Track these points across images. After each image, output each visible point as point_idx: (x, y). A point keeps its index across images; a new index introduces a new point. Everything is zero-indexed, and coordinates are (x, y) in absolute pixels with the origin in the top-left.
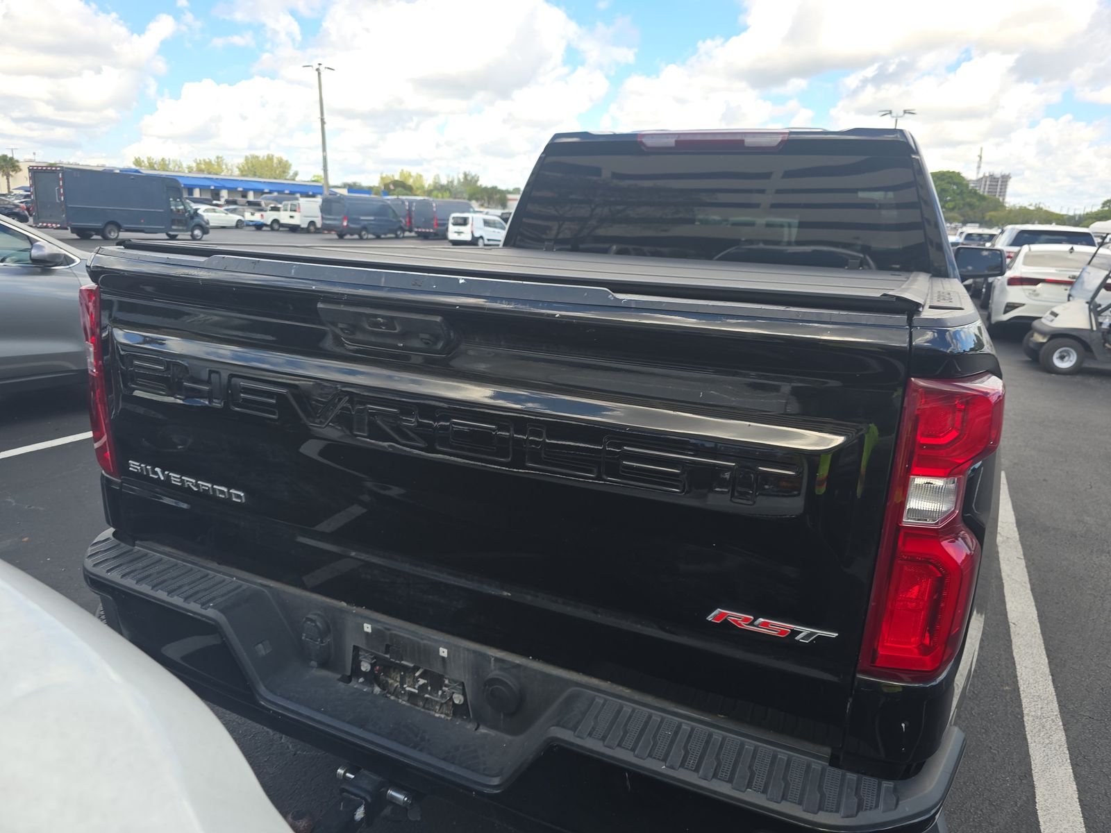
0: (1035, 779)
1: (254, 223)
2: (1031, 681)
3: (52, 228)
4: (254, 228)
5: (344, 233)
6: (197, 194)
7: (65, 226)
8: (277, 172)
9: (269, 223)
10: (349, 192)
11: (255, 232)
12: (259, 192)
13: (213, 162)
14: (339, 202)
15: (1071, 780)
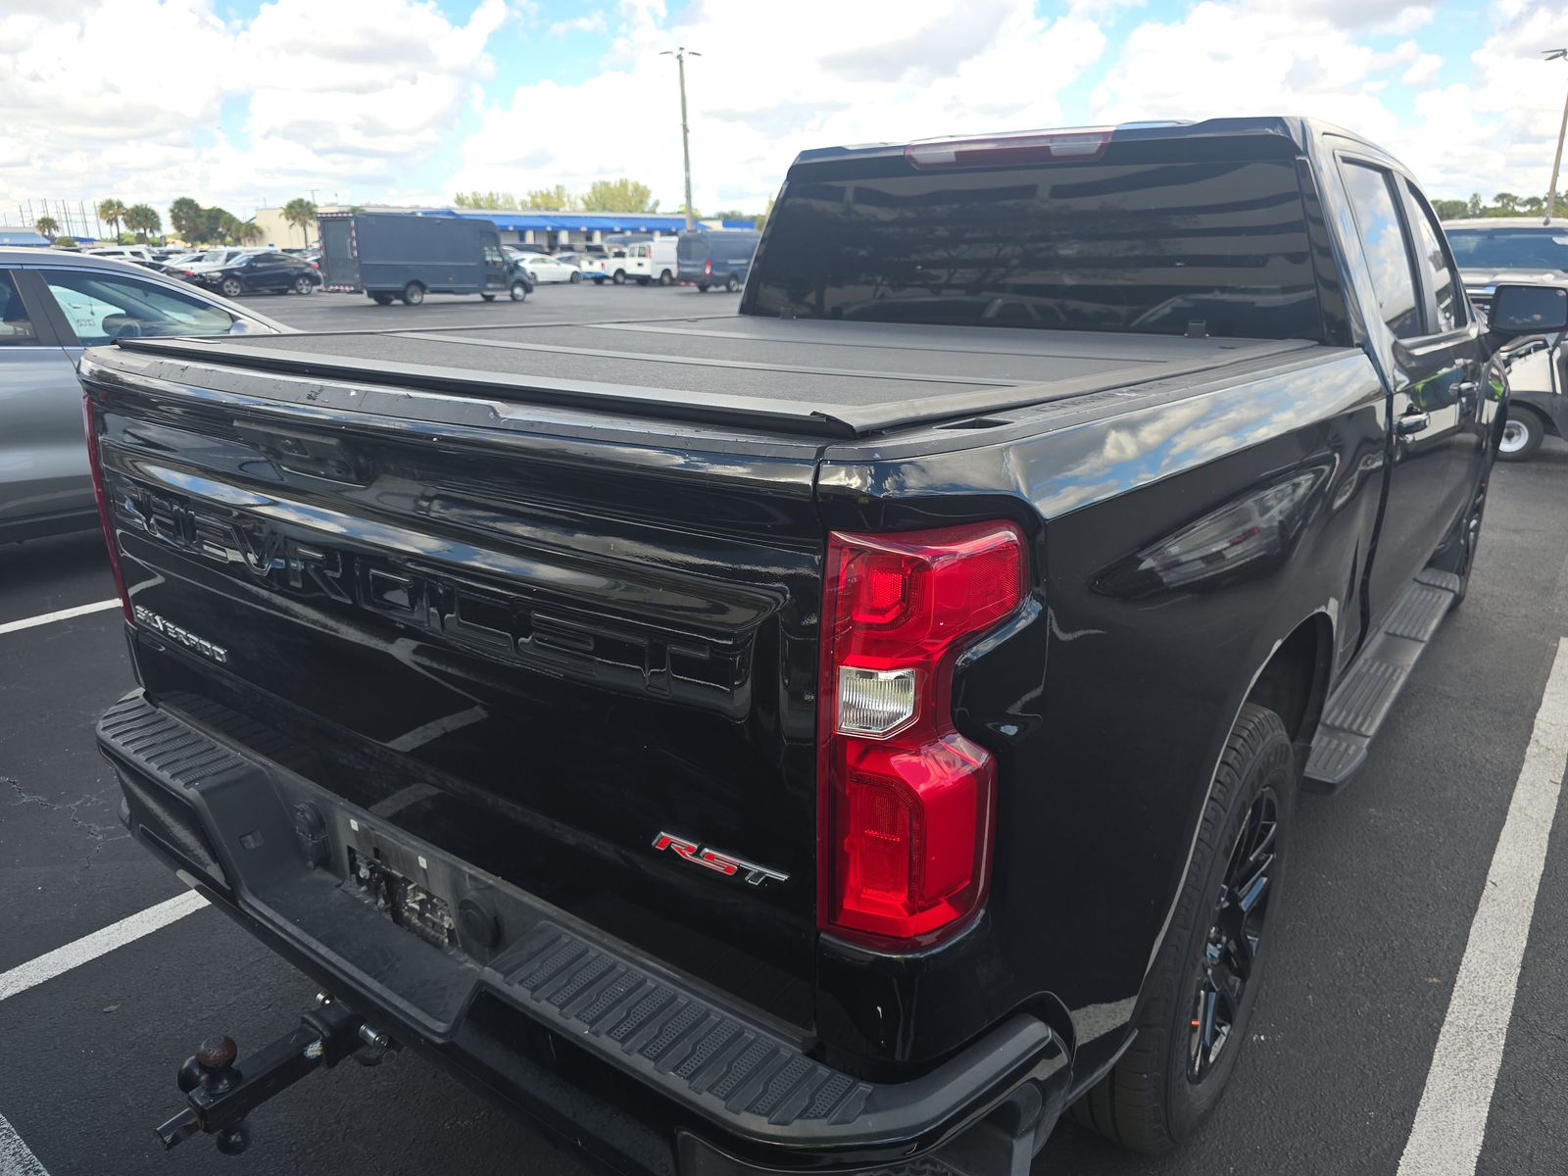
0: (1417, 1120)
1: (593, 275)
2: (1482, 973)
3: (345, 292)
4: (592, 282)
5: (706, 284)
6: (530, 238)
7: (360, 288)
8: (633, 203)
9: (611, 274)
10: (724, 225)
11: (592, 288)
12: (606, 231)
13: (552, 194)
14: (700, 241)
15: (1480, 1128)
